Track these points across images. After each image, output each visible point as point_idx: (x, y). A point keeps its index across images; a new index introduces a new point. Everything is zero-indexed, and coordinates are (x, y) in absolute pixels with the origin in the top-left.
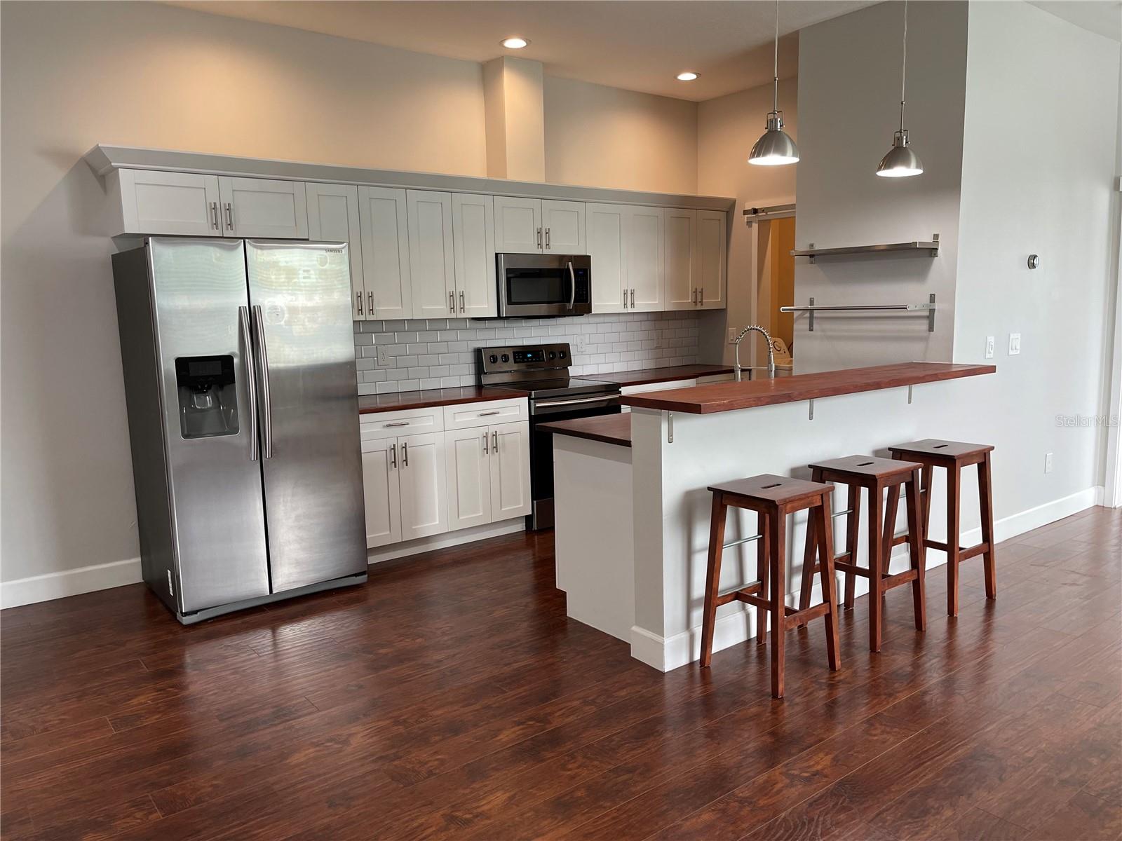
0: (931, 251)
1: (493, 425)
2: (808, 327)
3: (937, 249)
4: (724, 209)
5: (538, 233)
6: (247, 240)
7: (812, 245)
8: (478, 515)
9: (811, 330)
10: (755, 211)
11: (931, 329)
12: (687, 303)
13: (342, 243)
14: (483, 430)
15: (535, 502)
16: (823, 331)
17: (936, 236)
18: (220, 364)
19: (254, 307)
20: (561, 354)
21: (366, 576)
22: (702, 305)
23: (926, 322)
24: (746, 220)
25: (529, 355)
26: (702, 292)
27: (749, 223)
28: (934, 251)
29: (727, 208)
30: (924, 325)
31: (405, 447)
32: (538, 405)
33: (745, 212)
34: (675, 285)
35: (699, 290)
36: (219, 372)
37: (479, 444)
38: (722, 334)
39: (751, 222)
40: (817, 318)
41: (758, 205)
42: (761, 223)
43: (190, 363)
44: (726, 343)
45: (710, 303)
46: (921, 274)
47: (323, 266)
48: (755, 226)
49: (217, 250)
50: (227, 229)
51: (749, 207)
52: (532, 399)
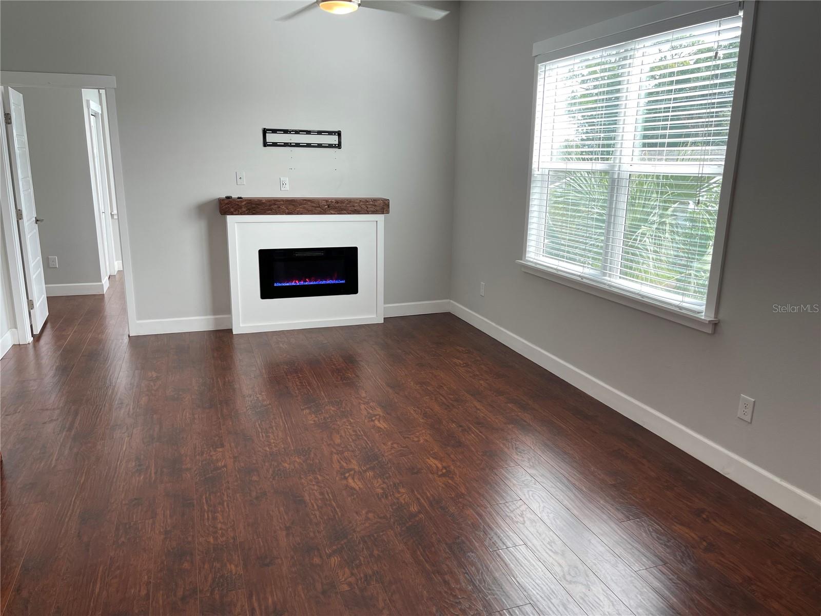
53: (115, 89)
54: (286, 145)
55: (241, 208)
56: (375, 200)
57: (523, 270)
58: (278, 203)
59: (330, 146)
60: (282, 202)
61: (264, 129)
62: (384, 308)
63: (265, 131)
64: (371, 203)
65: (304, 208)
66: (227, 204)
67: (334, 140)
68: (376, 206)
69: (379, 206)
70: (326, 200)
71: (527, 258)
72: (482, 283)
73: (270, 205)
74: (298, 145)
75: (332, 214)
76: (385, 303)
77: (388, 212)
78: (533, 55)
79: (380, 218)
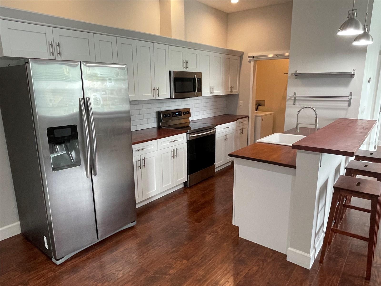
0: (351, 76)
1: (175, 146)
2: (293, 103)
3: (354, 75)
4: (239, 56)
5: (184, 62)
6: (81, 62)
7: (297, 71)
8: (170, 184)
9: (294, 104)
10: (253, 57)
11: (349, 105)
12: (228, 92)
13: (124, 65)
14: (172, 149)
15: (189, 176)
16: (300, 105)
17: (354, 70)
18: (70, 130)
19: (86, 98)
20: (187, 112)
21: (136, 222)
22: (233, 92)
23: (347, 103)
24: (248, 60)
25: (177, 114)
26: (233, 87)
27: (250, 62)
28: (353, 75)
29: (241, 55)
30: (346, 104)
31: (144, 160)
32: (191, 136)
33: (249, 57)
34: (225, 85)
35: (232, 87)
36: (70, 134)
37: (170, 155)
38: (237, 103)
39: (251, 61)
40: (297, 100)
41: (254, 54)
42: (255, 62)
43: (55, 130)
44: (238, 107)
45: (235, 92)
46: (347, 84)
47: (117, 77)
48: (252, 63)
49: (67, 67)
50: (58, 56)
51: (250, 55)
52: (188, 134)
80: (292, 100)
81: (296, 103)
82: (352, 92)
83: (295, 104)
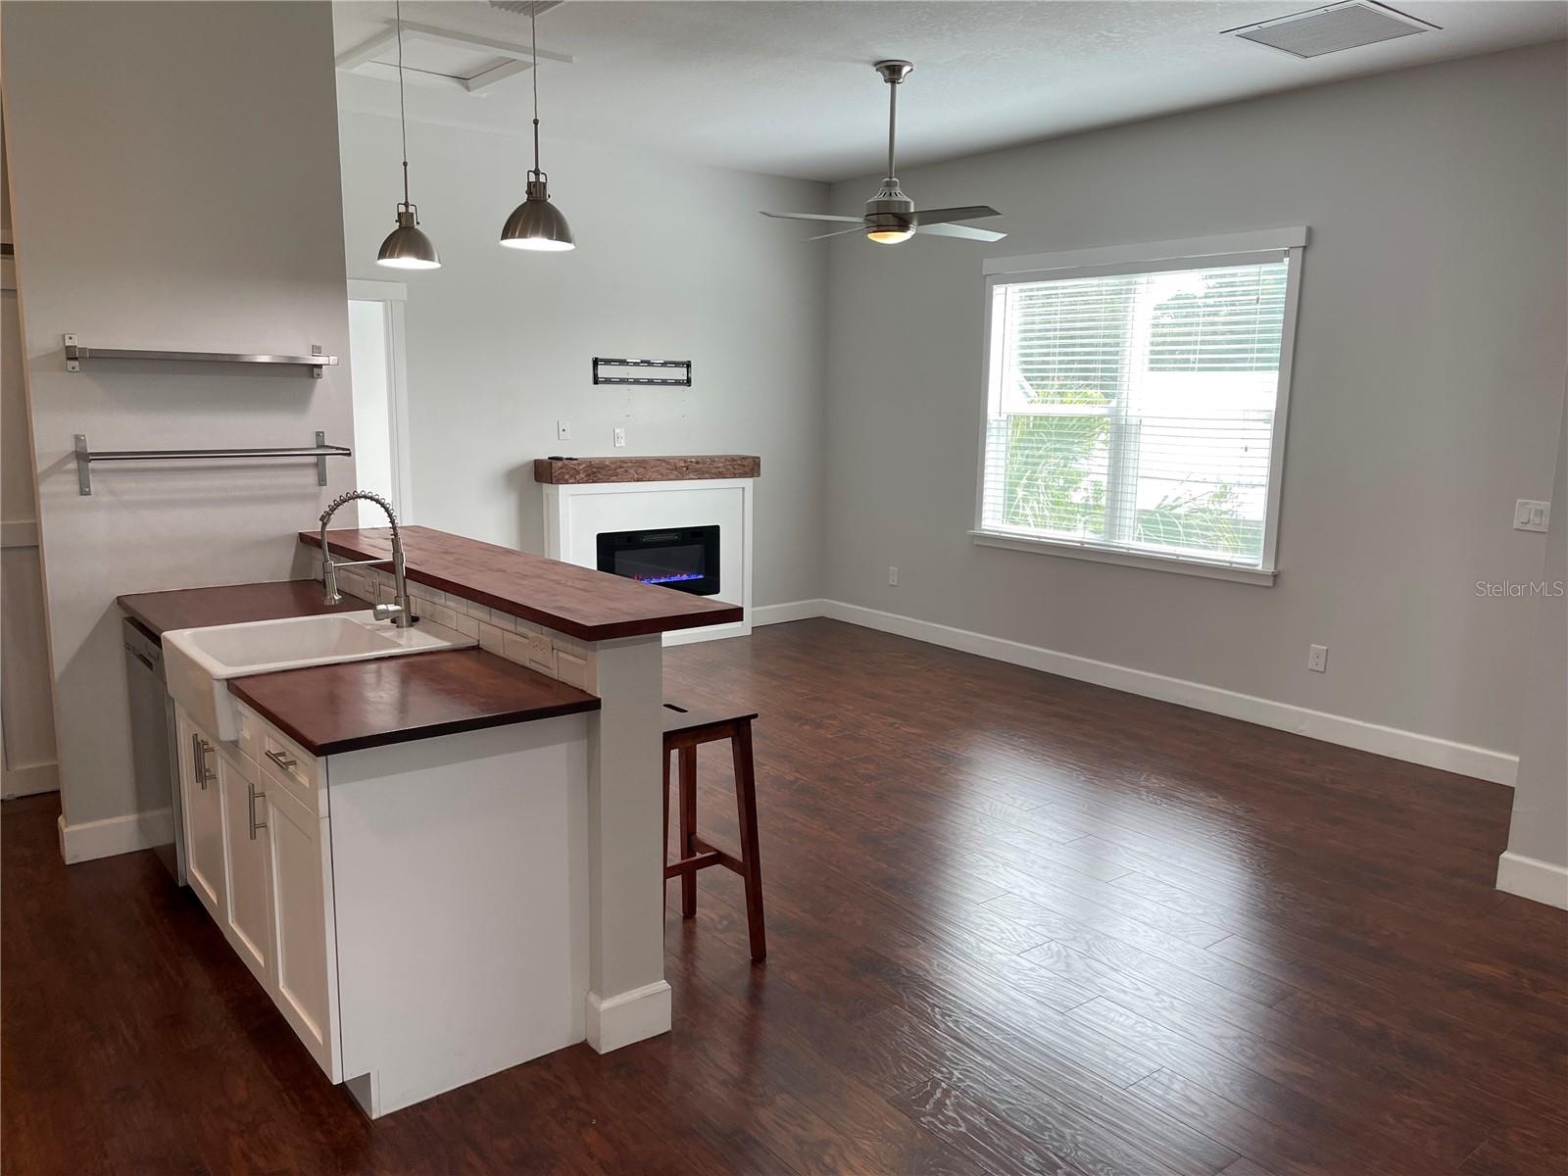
0: (312, 370)
2: (77, 488)
9: (84, 490)
11: (322, 482)
17: (317, 348)
23: (314, 472)
30: (311, 477)
40: (94, 471)
46: (299, 402)
53: (404, 301)
54: (623, 381)
55: (578, 473)
56: (744, 458)
57: (976, 543)
58: (625, 465)
59: (678, 383)
60: (630, 464)
61: (596, 359)
62: (753, 612)
63: (596, 362)
64: (739, 462)
65: (658, 471)
66: (562, 468)
67: (680, 374)
68: (744, 466)
69: (747, 467)
70: (684, 459)
71: (983, 527)
72: (892, 568)
73: (615, 469)
74: (637, 382)
75: (691, 479)
76: (753, 606)
77: (759, 475)
78: (984, 273)
79: (747, 483)
80: (69, 472)
81: (94, 485)
82: (323, 433)
83: (89, 494)
